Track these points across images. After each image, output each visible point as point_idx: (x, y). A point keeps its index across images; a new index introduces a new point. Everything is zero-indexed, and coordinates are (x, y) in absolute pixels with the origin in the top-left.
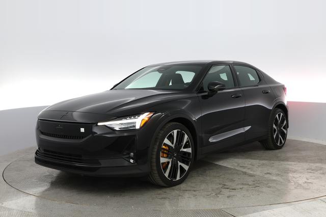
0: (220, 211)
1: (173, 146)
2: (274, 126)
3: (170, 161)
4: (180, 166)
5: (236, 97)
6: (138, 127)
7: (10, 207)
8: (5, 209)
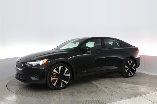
0: (99, 101)
1: (59, 73)
2: (126, 67)
3: (57, 79)
4: (63, 82)
5: (101, 53)
6: (41, 65)
8: (8, 100)
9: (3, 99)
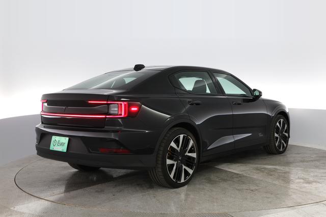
7: (22, 211)
8: (17, 212)
9: (7, 210)
